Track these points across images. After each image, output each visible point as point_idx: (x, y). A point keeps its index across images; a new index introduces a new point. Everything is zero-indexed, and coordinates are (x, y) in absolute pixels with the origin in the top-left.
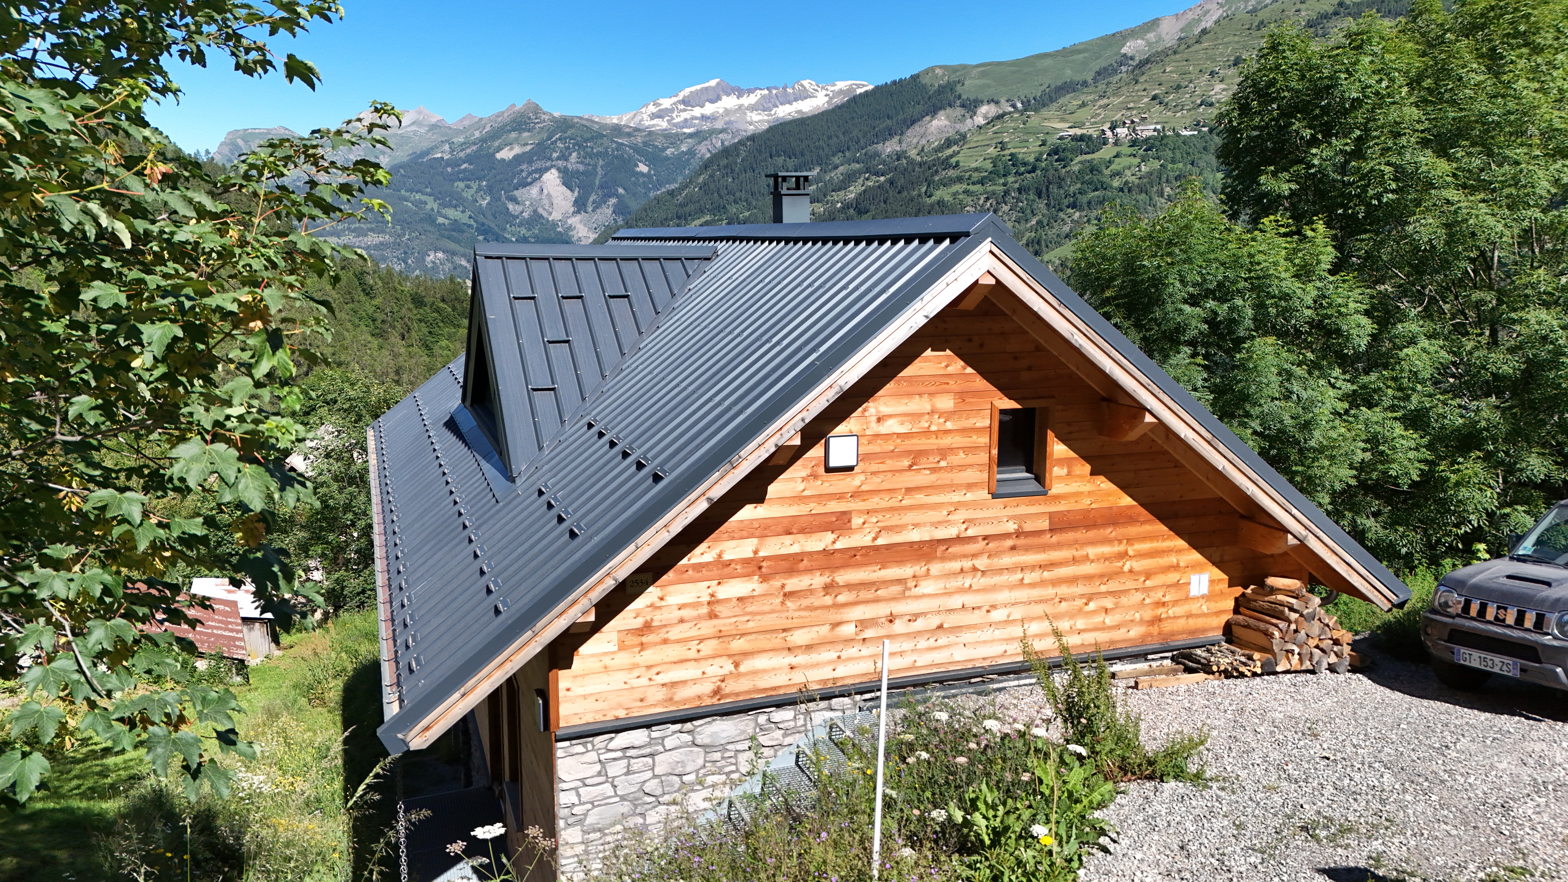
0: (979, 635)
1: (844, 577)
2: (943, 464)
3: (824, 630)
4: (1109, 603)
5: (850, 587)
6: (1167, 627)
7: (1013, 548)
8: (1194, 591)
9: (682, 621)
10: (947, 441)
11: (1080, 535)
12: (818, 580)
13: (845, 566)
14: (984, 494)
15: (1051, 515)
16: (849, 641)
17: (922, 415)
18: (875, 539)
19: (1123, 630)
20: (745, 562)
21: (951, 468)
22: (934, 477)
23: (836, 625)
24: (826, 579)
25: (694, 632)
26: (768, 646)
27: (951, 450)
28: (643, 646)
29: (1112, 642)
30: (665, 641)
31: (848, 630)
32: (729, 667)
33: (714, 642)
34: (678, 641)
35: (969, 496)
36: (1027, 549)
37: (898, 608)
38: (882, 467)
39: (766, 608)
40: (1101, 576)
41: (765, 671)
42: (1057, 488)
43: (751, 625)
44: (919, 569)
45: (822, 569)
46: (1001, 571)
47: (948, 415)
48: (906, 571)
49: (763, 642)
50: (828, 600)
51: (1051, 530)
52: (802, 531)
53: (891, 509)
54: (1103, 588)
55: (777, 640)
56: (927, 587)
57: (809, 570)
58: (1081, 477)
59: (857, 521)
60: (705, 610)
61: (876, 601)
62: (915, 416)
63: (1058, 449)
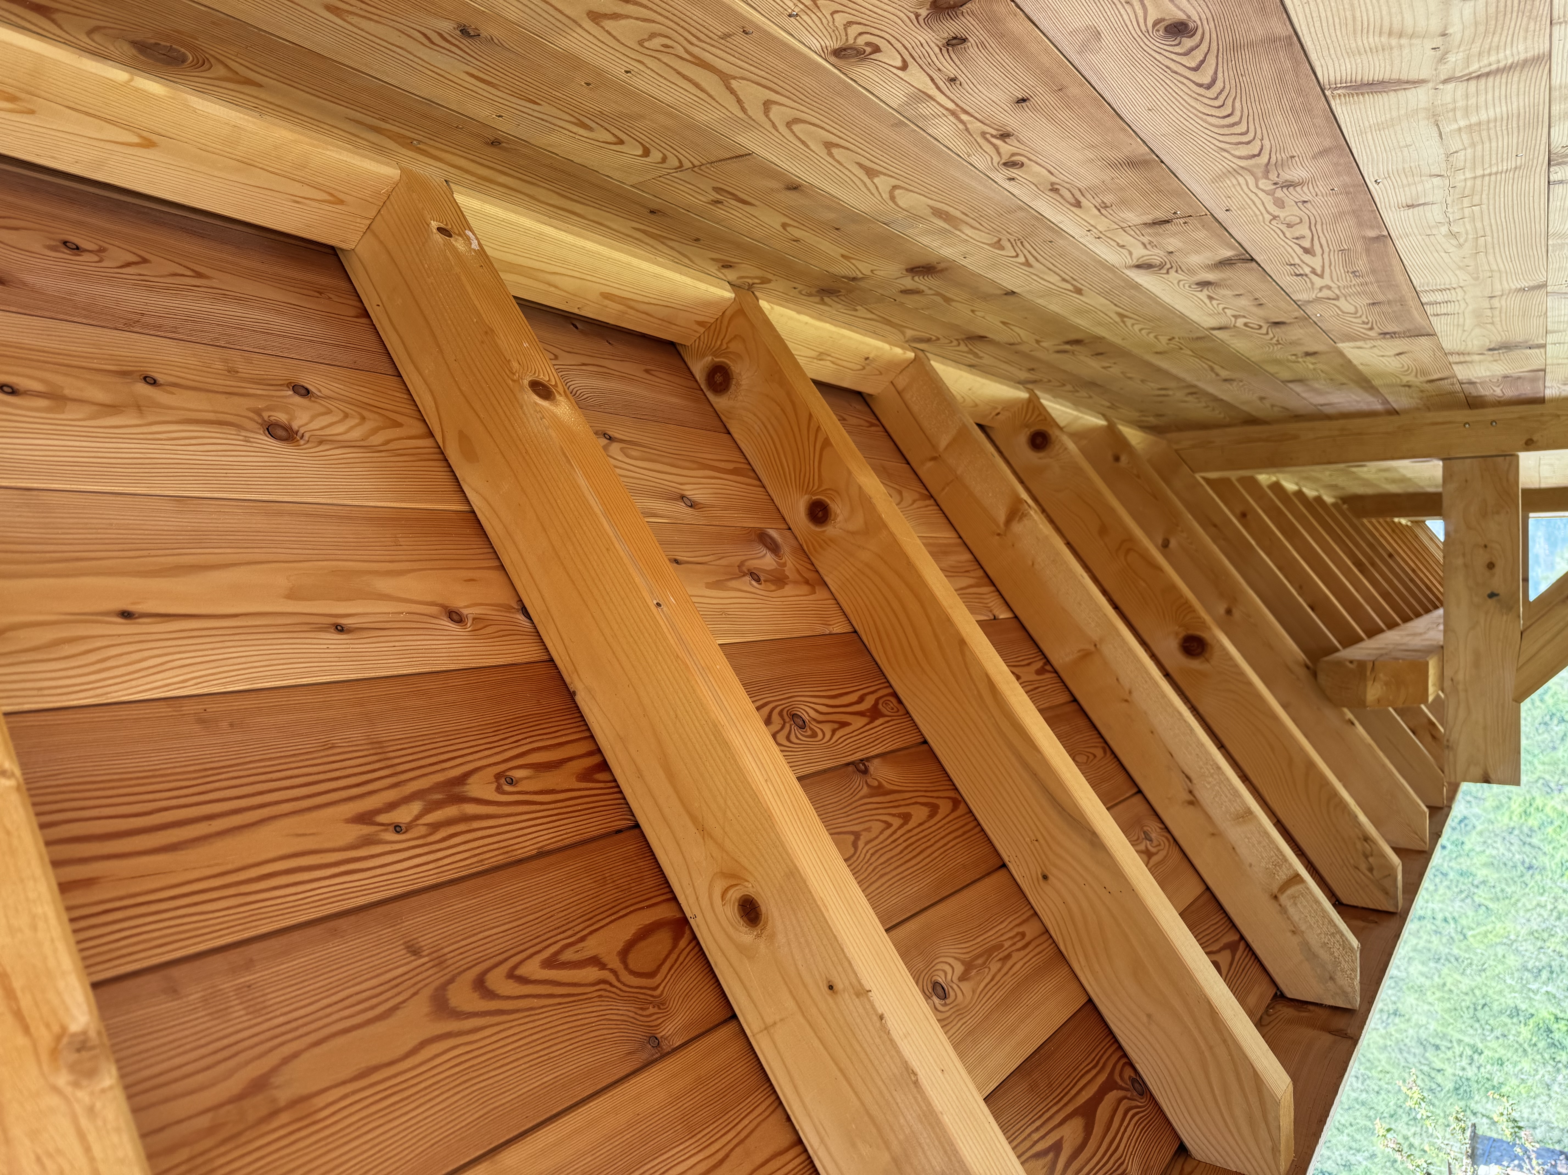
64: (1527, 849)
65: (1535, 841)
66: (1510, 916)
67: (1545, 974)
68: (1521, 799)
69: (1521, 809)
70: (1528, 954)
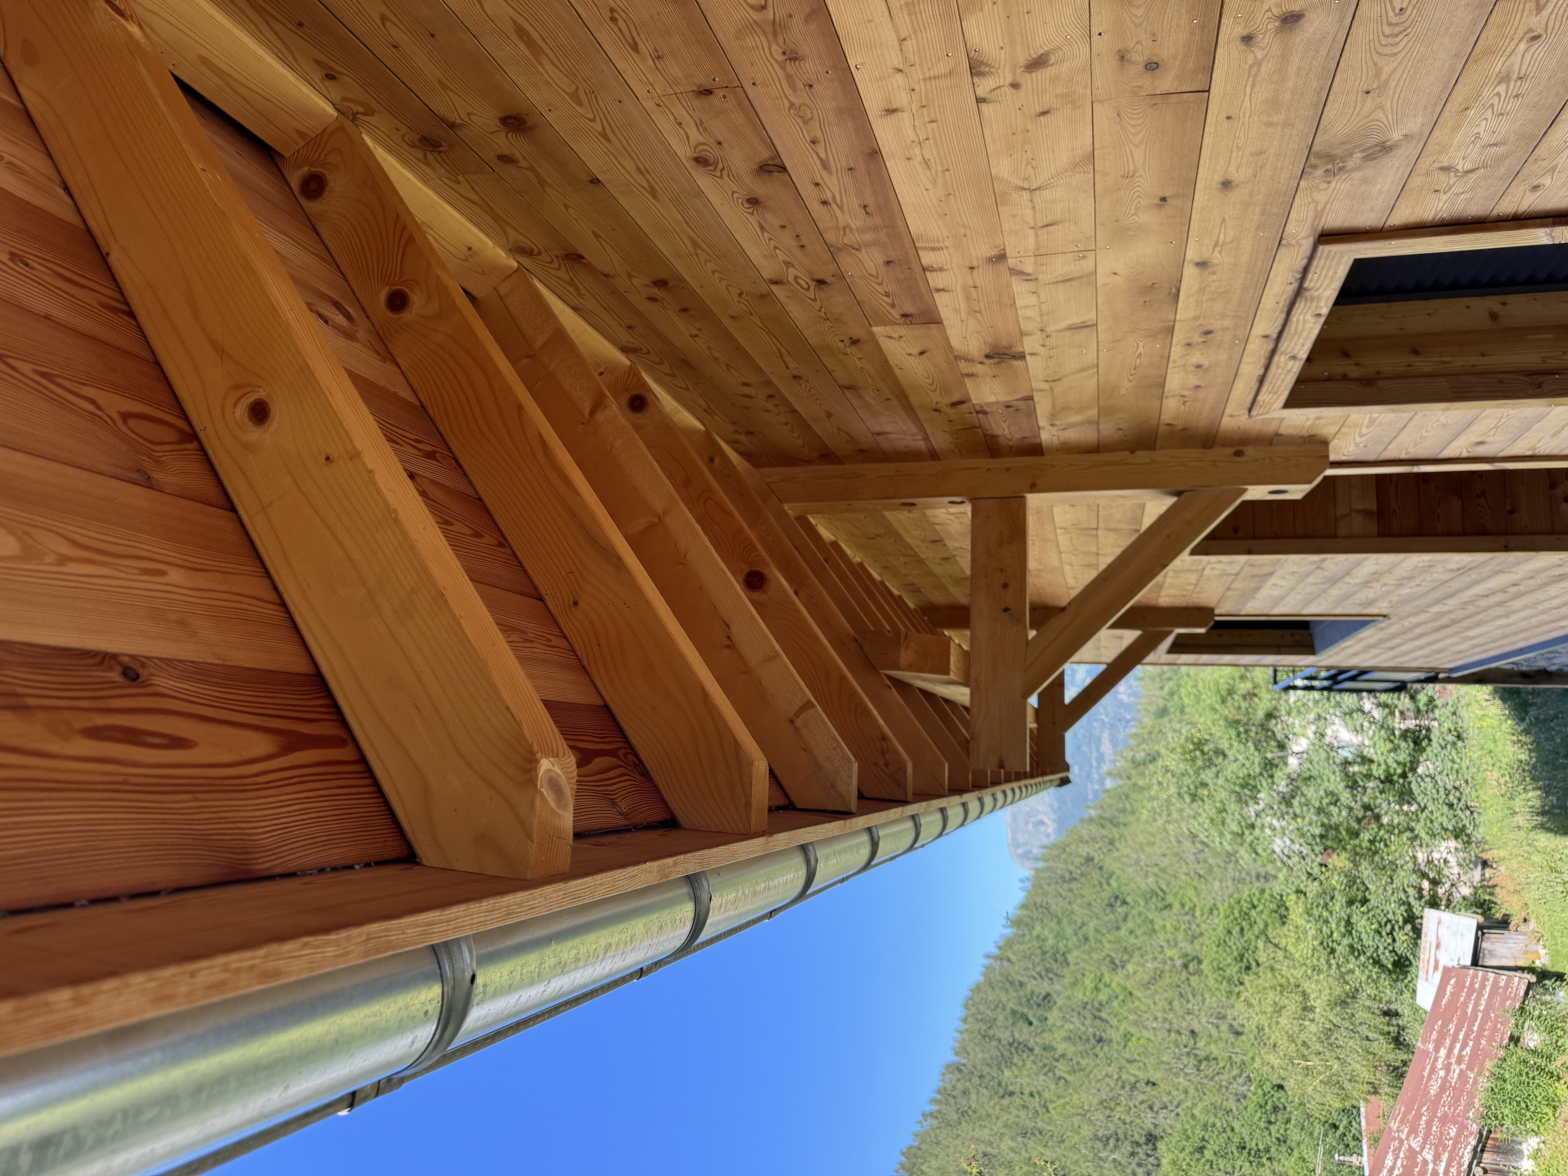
64: (1098, 1023)
65: (1103, 1015)
66: (1084, 1087)
67: (1112, 1142)
68: (1092, 975)
69: (1092, 985)
70: (1099, 1123)
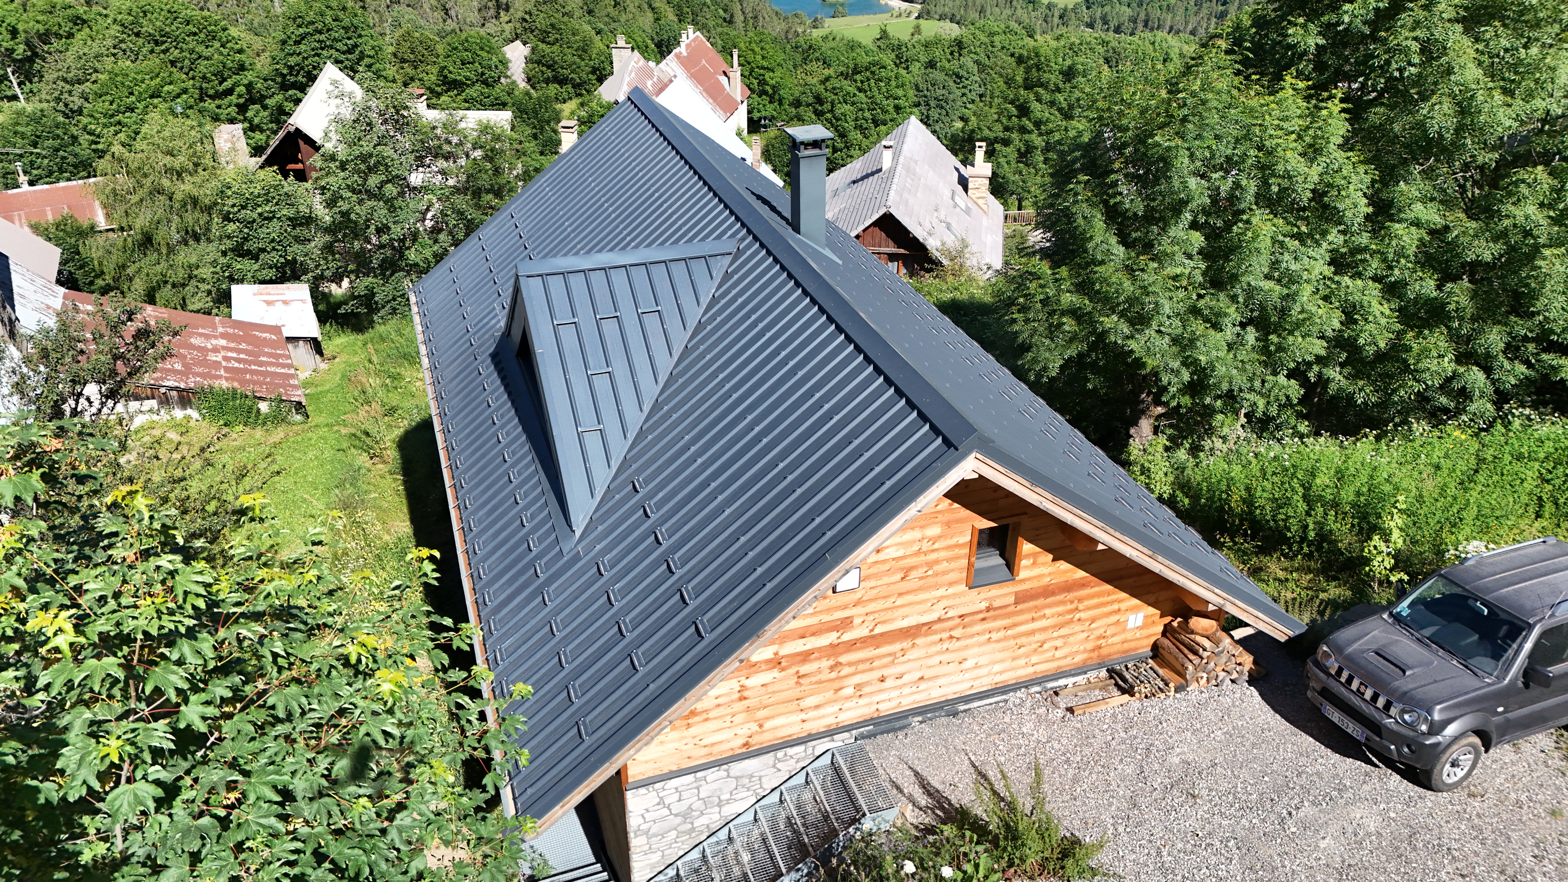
0: (954, 679)
1: (843, 659)
2: (930, 573)
3: (829, 695)
4: (1059, 643)
5: (850, 664)
6: (1104, 651)
7: (984, 619)
8: (1130, 625)
9: (719, 705)
10: (934, 556)
11: (1040, 602)
12: (826, 663)
13: (848, 651)
14: (963, 587)
15: (1016, 593)
16: (848, 698)
17: (914, 542)
18: (872, 630)
19: (1069, 659)
20: (768, 661)
21: (936, 574)
22: (922, 582)
23: (837, 690)
24: (831, 662)
25: (729, 710)
26: (786, 710)
27: (937, 562)
28: (689, 726)
29: (1059, 667)
30: (706, 720)
31: (849, 691)
32: (755, 727)
33: (743, 715)
34: (715, 718)
35: (951, 591)
36: (995, 618)
37: (886, 672)
38: (879, 583)
39: (785, 687)
40: (1054, 627)
41: (783, 726)
42: (1023, 574)
43: (771, 700)
44: (905, 644)
45: (829, 657)
46: (972, 636)
47: (934, 539)
48: (896, 647)
49: (781, 708)
50: (833, 675)
51: (1016, 603)
52: (813, 634)
53: (886, 609)
54: (1056, 634)
55: (793, 706)
56: (912, 654)
57: (819, 659)
58: (1044, 564)
59: (857, 621)
60: (737, 695)
61: (871, 670)
62: (911, 543)
63: (1027, 547)
